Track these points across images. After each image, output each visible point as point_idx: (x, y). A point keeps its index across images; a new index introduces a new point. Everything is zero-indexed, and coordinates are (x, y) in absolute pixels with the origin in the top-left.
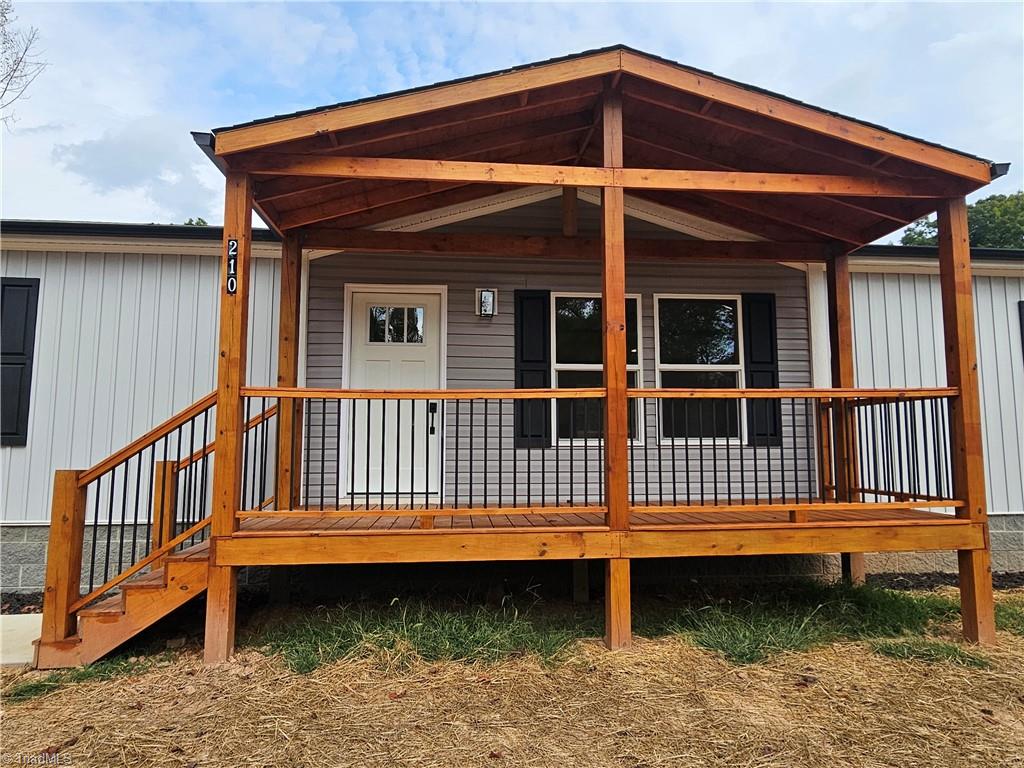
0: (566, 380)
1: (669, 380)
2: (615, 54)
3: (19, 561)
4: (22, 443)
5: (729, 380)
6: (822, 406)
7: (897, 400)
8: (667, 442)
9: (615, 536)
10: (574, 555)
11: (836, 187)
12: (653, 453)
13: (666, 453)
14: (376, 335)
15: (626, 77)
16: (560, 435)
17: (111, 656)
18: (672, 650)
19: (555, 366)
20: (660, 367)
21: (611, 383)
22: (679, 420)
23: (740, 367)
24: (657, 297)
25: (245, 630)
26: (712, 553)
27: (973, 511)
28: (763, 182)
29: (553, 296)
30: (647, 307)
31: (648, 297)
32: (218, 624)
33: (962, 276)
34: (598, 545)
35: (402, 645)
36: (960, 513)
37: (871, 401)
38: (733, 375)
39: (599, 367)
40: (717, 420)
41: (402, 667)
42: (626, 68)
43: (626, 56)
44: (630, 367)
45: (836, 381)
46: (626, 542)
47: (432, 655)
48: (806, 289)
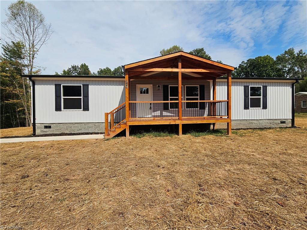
0: (171, 99)
1: (187, 99)
2: (180, 52)
3: (90, 128)
4: (88, 110)
5: (197, 99)
6: (211, 103)
7: (223, 102)
8: (187, 109)
9: (180, 121)
10: (174, 124)
11: (212, 71)
12: (185, 111)
13: (187, 111)
14: (141, 93)
15: (181, 56)
16: (170, 108)
17: (114, 137)
18: (188, 136)
19: (170, 97)
20: (186, 97)
21: (179, 100)
22: (189, 105)
23: (199, 97)
24: (186, 86)
25: (131, 134)
26: (193, 123)
27: (229, 117)
28: (202, 70)
29: (169, 86)
30: (184, 88)
31: (184, 86)
32: (127, 133)
33: (230, 84)
34: (177, 122)
35: (152, 135)
36: (228, 118)
37: (218, 102)
38: (198, 98)
39: (178, 97)
40: (194, 105)
41: (152, 137)
42: (182, 54)
43: (182, 52)
44: (182, 97)
45: (213, 100)
46: (181, 122)
47: (156, 136)
48: (209, 84)
